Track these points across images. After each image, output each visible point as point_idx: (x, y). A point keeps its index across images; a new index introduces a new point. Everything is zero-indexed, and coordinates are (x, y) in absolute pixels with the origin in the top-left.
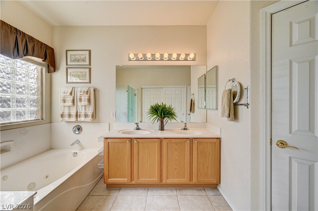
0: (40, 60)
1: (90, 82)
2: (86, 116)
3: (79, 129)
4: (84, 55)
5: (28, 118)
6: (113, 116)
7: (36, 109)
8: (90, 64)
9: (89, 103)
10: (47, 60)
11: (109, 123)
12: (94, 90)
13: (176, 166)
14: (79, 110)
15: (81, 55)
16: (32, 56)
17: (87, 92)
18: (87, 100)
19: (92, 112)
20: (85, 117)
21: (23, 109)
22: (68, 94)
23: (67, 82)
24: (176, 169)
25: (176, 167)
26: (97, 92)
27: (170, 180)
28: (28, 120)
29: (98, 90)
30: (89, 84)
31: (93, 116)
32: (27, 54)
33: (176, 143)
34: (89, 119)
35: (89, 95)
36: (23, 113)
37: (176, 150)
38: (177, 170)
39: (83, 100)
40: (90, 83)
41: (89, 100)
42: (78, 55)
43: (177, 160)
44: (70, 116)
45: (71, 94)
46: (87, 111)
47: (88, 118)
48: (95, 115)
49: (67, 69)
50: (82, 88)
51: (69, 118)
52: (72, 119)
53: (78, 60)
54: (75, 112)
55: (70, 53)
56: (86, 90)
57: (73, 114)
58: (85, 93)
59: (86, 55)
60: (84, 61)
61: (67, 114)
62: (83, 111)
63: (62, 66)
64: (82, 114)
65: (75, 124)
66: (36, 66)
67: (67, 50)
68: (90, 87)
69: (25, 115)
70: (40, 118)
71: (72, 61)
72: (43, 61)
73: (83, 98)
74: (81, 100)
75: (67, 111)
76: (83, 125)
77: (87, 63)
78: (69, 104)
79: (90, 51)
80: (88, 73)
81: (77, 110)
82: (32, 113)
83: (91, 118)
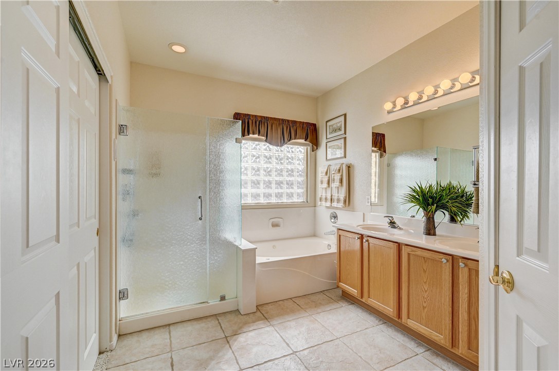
0: (303, 141)
1: (345, 157)
2: (338, 200)
3: (335, 217)
4: (339, 122)
5: (295, 199)
6: (368, 202)
7: (302, 190)
8: (345, 133)
9: (341, 184)
10: (308, 140)
11: (364, 214)
12: (349, 167)
13: (425, 302)
14: (334, 193)
15: (337, 123)
16: (295, 139)
17: (339, 170)
18: (338, 181)
19: (344, 196)
21: (291, 190)
22: (324, 174)
23: (326, 159)
24: (424, 308)
25: (425, 305)
26: (351, 169)
27: (413, 323)
28: (295, 201)
29: (353, 166)
30: (345, 159)
31: (345, 201)
32: (290, 139)
33: (424, 258)
34: (341, 205)
35: (340, 174)
36: (291, 195)
37: (425, 272)
38: (426, 310)
39: (336, 181)
41: (341, 181)
42: (335, 123)
43: (426, 291)
44: (326, 199)
45: (327, 173)
46: (340, 195)
47: (339, 204)
48: (348, 200)
49: (326, 144)
50: (335, 166)
51: (326, 202)
52: (328, 204)
53: (335, 131)
54: (330, 195)
55: (329, 124)
56: (338, 168)
57: (329, 197)
58: (337, 172)
59: (341, 121)
60: (340, 130)
61: (324, 197)
62: (336, 195)
63: (323, 141)
64: (335, 198)
65: (332, 211)
66: (302, 147)
67: (327, 122)
68: (343, 164)
69: (293, 196)
70: (305, 201)
71: (331, 133)
72: (305, 141)
73: (336, 178)
74: (334, 180)
75: (324, 194)
76: (339, 213)
77: (343, 132)
78: (325, 185)
79: (345, 115)
80: (343, 145)
81: (331, 193)
82: (298, 195)
83: (342, 204)
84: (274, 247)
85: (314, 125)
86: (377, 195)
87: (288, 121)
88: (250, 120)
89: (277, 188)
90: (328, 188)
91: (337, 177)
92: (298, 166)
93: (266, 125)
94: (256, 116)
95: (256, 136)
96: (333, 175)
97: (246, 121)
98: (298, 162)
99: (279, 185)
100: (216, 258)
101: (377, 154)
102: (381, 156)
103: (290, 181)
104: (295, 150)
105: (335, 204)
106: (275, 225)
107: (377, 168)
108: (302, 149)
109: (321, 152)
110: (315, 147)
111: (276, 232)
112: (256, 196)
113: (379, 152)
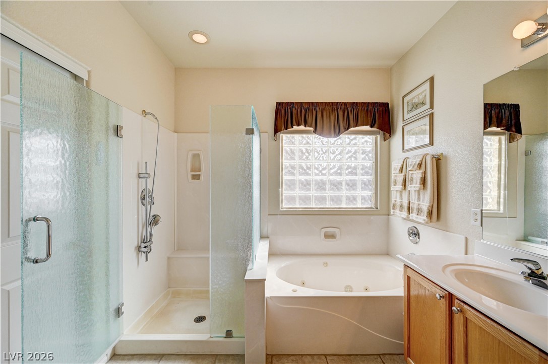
0: (368, 128)
1: (432, 143)
2: (419, 211)
3: (416, 235)
4: (423, 92)
5: (359, 205)
6: (476, 220)
7: (369, 193)
8: (432, 107)
9: (424, 186)
10: (376, 125)
11: (466, 239)
14: (412, 199)
15: (419, 94)
16: (356, 126)
17: (420, 165)
18: (419, 181)
19: (428, 205)
20: (417, 213)
21: (353, 193)
22: (398, 171)
23: (403, 149)
26: (442, 162)
28: (359, 207)
29: (446, 157)
30: (429, 147)
31: (430, 214)
32: (349, 127)
34: (423, 218)
35: (422, 171)
36: (352, 199)
39: (415, 181)
40: (433, 145)
41: (424, 181)
42: (416, 96)
44: (401, 206)
45: (402, 169)
46: (421, 203)
47: (421, 217)
48: (436, 212)
49: (403, 129)
50: (414, 158)
51: (401, 211)
52: (404, 214)
53: (416, 106)
54: (407, 202)
55: (406, 99)
56: (418, 161)
57: (405, 205)
58: (416, 167)
59: (426, 90)
60: (423, 104)
61: (398, 203)
62: (416, 202)
63: (399, 124)
64: (414, 206)
65: (411, 225)
66: (368, 136)
67: (404, 97)
68: (427, 154)
69: (356, 201)
70: (373, 206)
71: (409, 112)
72: (372, 127)
73: (414, 176)
74: (412, 180)
75: (398, 200)
76: (421, 229)
77: (428, 105)
78: (399, 187)
79: (432, 80)
80: (428, 127)
81: (409, 199)
82: (363, 198)
83: (425, 218)
84: (326, 264)
85: (386, 105)
86: (502, 200)
87: (345, 104)
88: (294, 109)
89: (332, 189)
90: (404, 191)
91: (417, 175)
92: (363, 161)
93: (314, 113)
94: (301, 103)
95: (302, 127)
96: (410, 172)
97: (289, 110)
98: (363, 156)
99: (336, 186)
100: (220, 282)
101: (503, 138)
102: (511, 139)
103: (351, 180)
104: (359, 141)
105: (413, 216)
106: (329, 236)
107: (503, 158)
108: (370, 139)
109: (396, 140)
110: (388, 135)
111: (330, 245)
112: (306, 199)
113: (508, 133)
